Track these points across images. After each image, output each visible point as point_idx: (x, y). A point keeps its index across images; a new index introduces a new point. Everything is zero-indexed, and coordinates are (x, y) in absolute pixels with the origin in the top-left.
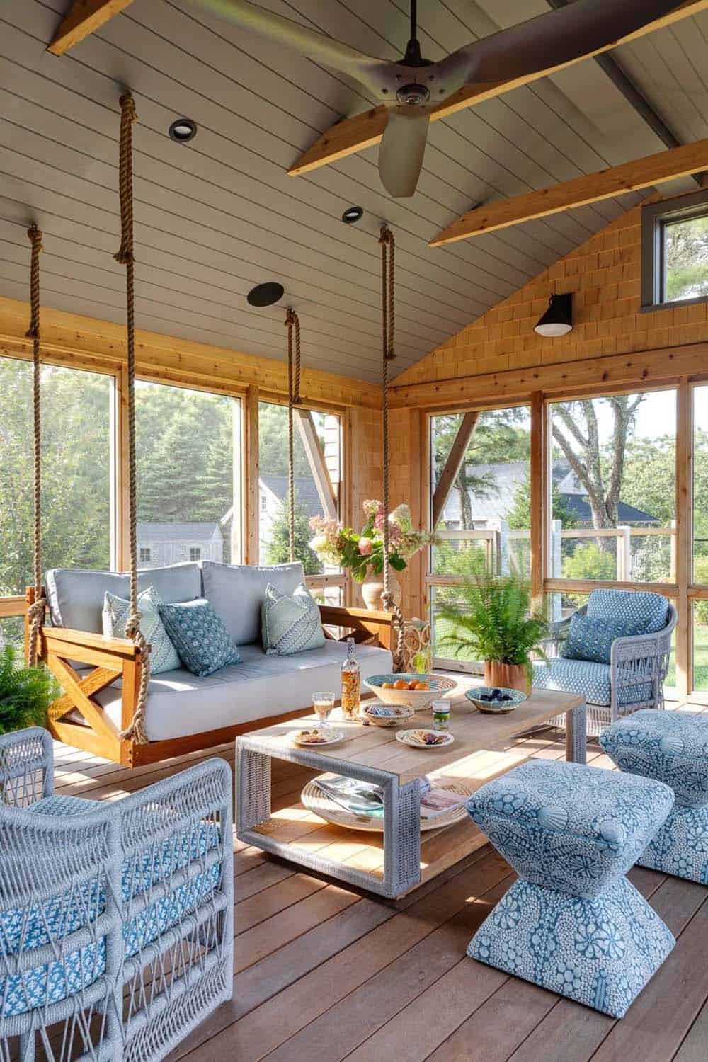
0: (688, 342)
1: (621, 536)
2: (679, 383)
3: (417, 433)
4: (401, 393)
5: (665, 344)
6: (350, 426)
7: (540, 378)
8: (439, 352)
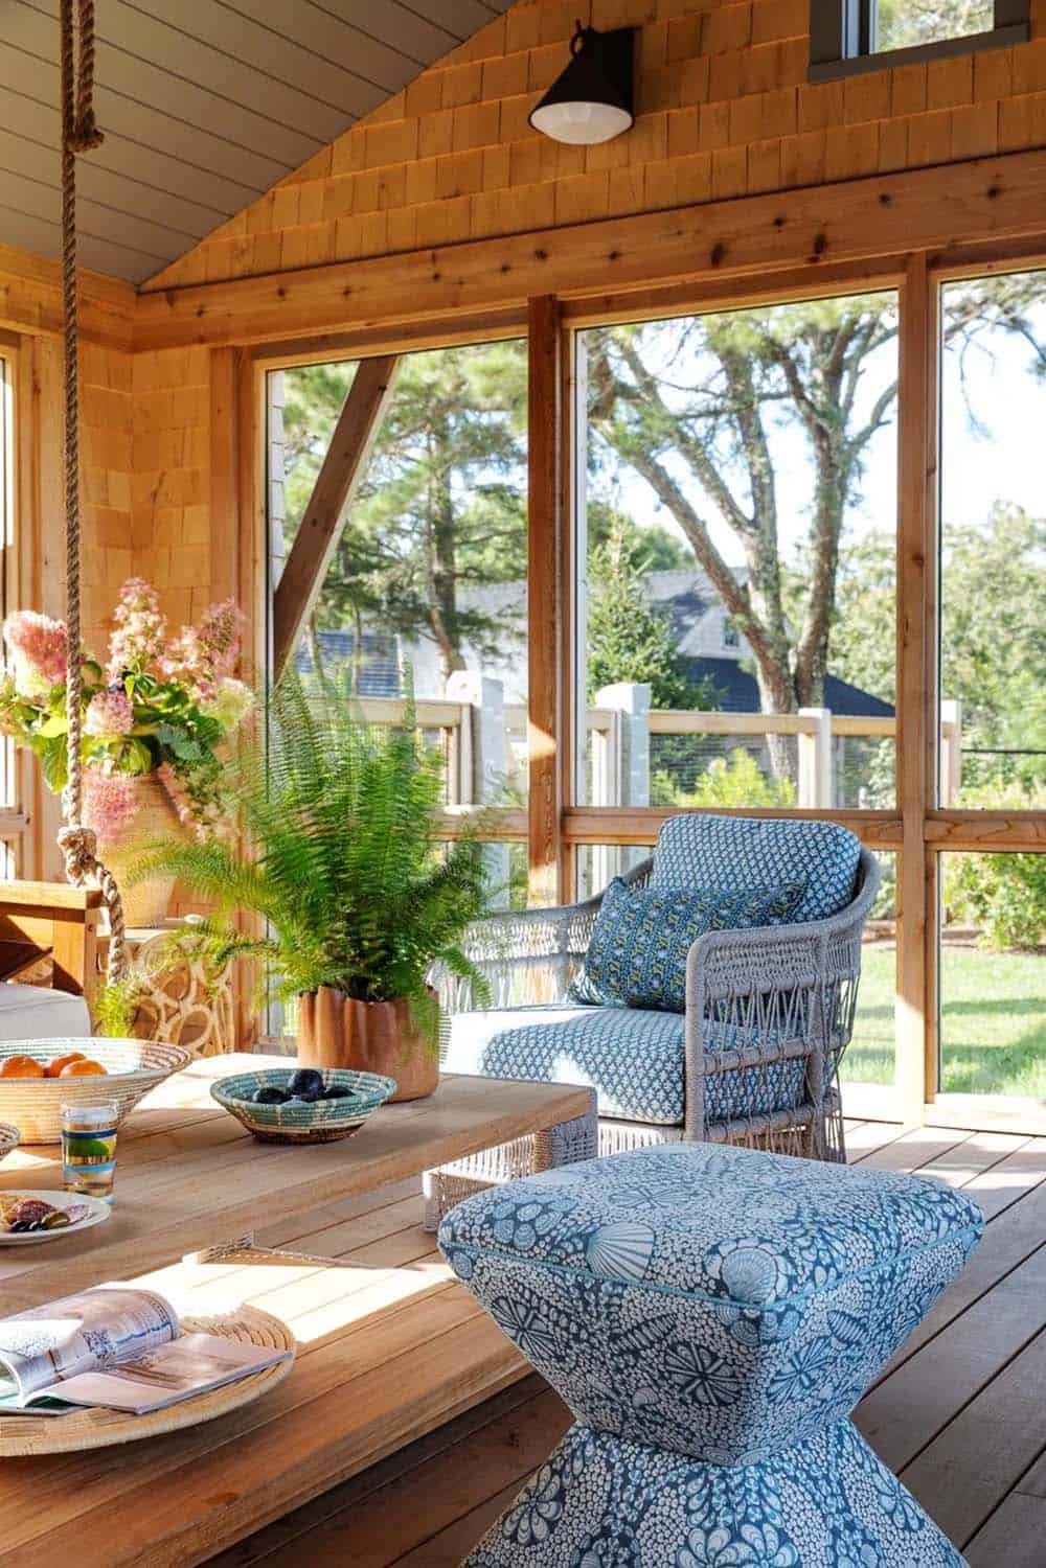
0: (928, 159)
1: (809, 735)
2: (904, 270)
3: (228, 415)
4: (186, 306)
5: (867, 166)
6: (36, 390)
7: (551, 260)
8: (286, 192)
